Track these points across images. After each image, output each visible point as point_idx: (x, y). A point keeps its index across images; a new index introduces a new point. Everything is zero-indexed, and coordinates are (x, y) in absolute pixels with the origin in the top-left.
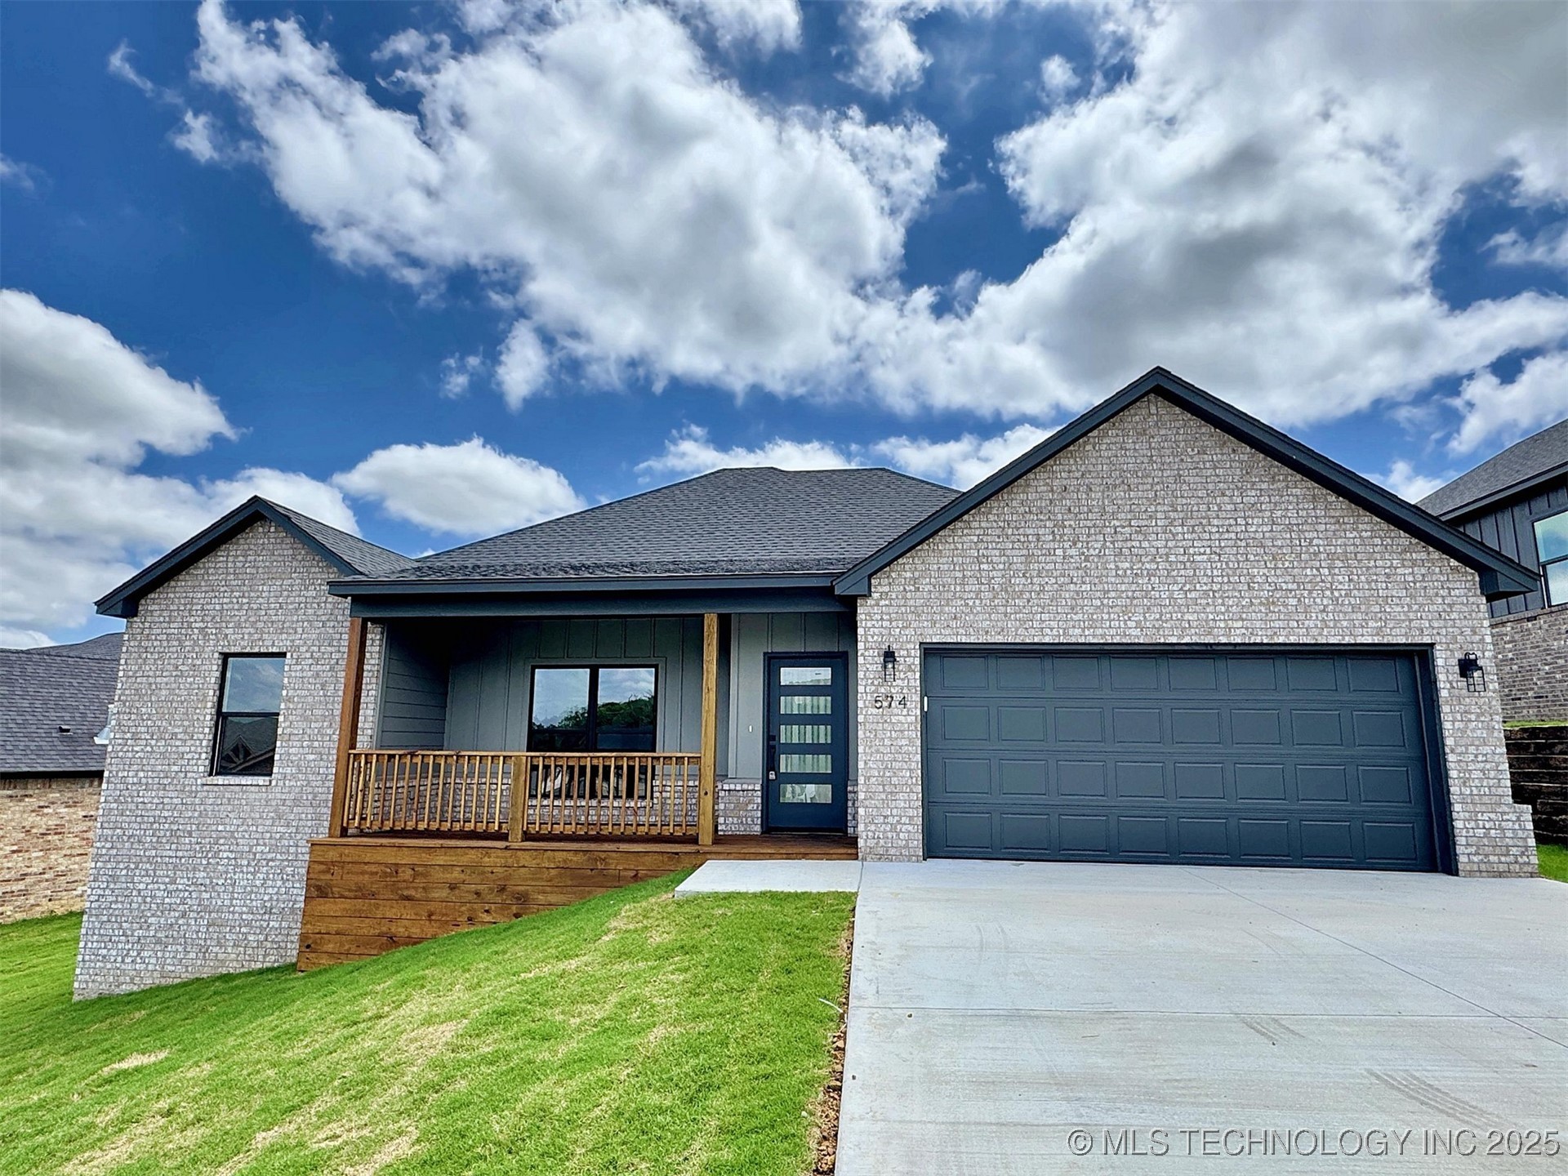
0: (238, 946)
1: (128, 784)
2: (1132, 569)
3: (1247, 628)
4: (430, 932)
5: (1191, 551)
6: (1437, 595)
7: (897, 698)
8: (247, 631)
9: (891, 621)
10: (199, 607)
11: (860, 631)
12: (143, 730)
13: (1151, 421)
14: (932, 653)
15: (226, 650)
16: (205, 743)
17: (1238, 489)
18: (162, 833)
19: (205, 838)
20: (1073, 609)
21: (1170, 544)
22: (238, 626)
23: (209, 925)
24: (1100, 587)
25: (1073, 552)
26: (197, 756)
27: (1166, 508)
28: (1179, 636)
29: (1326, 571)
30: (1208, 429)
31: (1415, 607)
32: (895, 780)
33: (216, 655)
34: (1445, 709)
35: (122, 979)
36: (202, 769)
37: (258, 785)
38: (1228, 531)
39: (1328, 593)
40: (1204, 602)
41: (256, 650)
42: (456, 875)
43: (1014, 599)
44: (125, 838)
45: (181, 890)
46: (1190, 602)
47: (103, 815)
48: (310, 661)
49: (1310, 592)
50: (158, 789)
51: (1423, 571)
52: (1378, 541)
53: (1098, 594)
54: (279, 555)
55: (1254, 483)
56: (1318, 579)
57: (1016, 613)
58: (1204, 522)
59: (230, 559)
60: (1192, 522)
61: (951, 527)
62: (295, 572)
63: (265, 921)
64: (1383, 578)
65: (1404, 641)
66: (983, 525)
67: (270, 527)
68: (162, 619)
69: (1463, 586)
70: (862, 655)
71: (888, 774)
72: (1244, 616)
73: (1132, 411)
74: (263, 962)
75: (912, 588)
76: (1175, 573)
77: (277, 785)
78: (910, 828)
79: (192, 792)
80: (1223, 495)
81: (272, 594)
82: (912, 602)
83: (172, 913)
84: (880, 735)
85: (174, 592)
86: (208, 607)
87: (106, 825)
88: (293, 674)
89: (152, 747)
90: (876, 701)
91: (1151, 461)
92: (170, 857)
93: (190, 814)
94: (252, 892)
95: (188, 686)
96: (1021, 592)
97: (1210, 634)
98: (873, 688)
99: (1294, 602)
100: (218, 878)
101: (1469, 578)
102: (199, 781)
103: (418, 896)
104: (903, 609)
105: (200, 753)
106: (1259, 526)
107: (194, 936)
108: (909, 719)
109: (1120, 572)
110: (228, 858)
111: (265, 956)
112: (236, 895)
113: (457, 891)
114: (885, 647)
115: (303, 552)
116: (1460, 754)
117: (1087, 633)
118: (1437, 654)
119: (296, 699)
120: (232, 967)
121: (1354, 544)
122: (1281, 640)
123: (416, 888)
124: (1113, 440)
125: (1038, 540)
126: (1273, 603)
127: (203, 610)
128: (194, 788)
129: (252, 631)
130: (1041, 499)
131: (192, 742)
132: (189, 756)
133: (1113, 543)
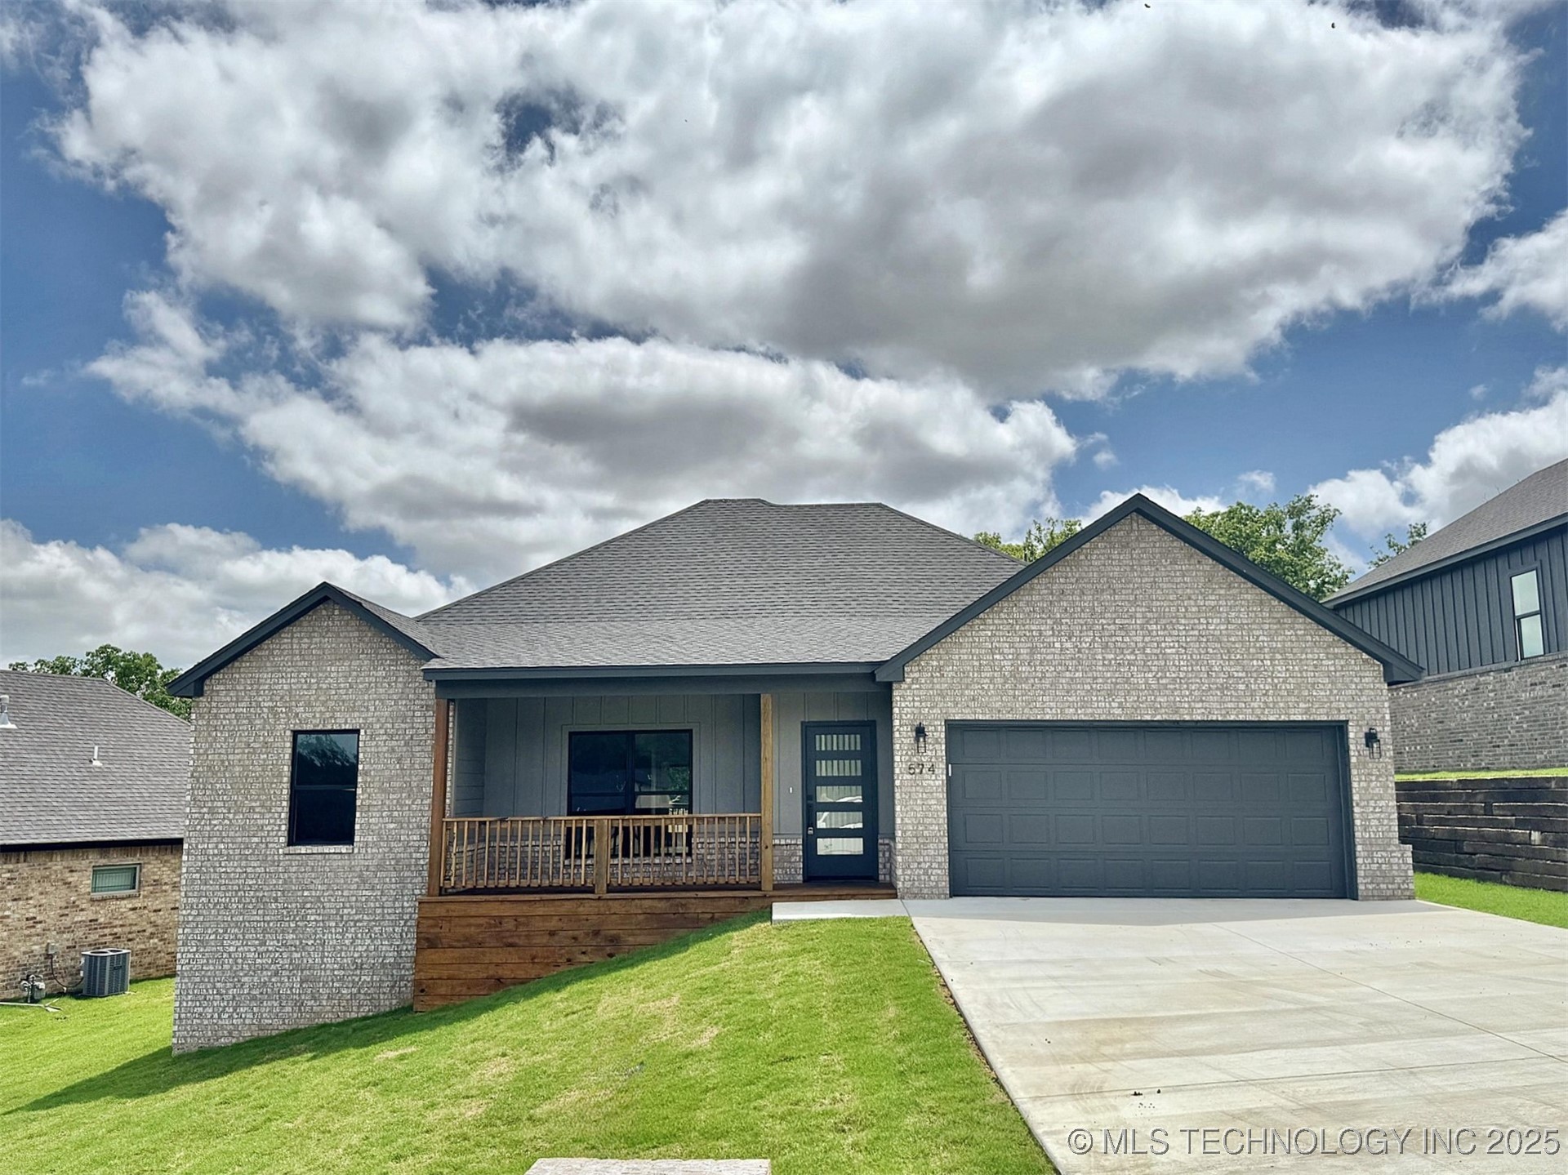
0: (332, 999)
1: (209, 855)
2: (1116, 660)
3: (1206, 708)
4: (533, 973)
5: (1163, 645)
6: (1352, 682)
7: (928, 765)
8: (318, 710)
9: (921, 702)
10: (266, 687)
11: (896, 710)
12: (219, 804)
13: (1133, 537)
14: (955, 729)
15: (298, 728)
16: (283, 815)
17: (1202, 594)
18: (248, 900)
19: (291, 903)
20: (1068, 692)
21: (1147, 639)
22: (309, 705)
23: (302, 982)
24: (1090, 675)
25: (1068, 645)
26: (277, 828)
27: (1144, 609)
28: (1152, 715)
29: (1269, 663)
30: (1179, 544)
31: (1335, 692)
32: (926, 833)
33: (288, 733)
34: (1354, 772)
35: (220, 1033)
36: (283, 839)
37: (341, 853)
38: (1193, 629)
39: (1269, 680)
40: (1172, 687)
41: (329, 727)
42: (553, 924)
43: (1021, 684)
44: (211, 906)
45: (271, 952)
46: (1161, 687)
47: (186, 885)
48: (385, 737)
49: (1256, 679)
50: (240, 860)
51: (1342, 663)
52: (1309, 638)
53: (1089, 680)
54: (345, 637)
55: (1214, 589)
56: (1262, 669)
57: (1022, 696)
58: (1174, 621)
59: (295, 641)
60: (1164, 621)
61: (970, 623)
62: (363, 653)
63: (357, 975)
64: (1311, 668)
65: (1326, 719)
66: (996, 622)
67: (334, 609)
68: (228, 699)
69: (1371, 674)
70: (898, 730)
71: (920, 828)
72: (1204, 698)
73: (1118, 527)
74: (357, 1013)
75: (938, 674)
76: (1150, 663)
77: (359, 853)
78: (939, 872)
79: (274, 861)
80: (1190, 599)
81: (341, 674)
82: (938, 686)
83: (265, 972)
84: (914, 796)
85: (239, 673)
86: (276, 687)
87: (190, 894)
88: (368, 750)
89: (230, 820)
90: (910, 768)
91: (1133, 570)
92: (257, 921)
93: (274, 882)
94: (341, 950)
95: (261, 762)
96: (1027, 678)
97: (1176, 713)
98: (907, 758)
99: (1242, 687)
100: (307, 939)
101: (1376, 668)
102: (281, 851)
103: (521, 943)
104: (931, 692)
105: (280, 825)
106: (1217, 625)
107: (289, 992)
108: (937, 783)
109: (1106, 662)
110: (315, 920)
111: (359, 1007)
112: (326, 954)
113: (556, 938)
114: (917, 723)
115: (369, 635)
116: (1363, 807)
117: (1079, 712)
118: (1350, 728)
119: (372, 773)
120: (329, 1018)
121: (1291, 641)
122: (1232, 718)
123: (519, 936)
124: (1102, 551)
125: (1040, 636)
126: (1227, 688)
127: (270, 690)
128: (276, 858)
129: (323, 709)
130: (1043, 600)
131: (271, 815)
132: (269, 828)
133: (1100, 638)
